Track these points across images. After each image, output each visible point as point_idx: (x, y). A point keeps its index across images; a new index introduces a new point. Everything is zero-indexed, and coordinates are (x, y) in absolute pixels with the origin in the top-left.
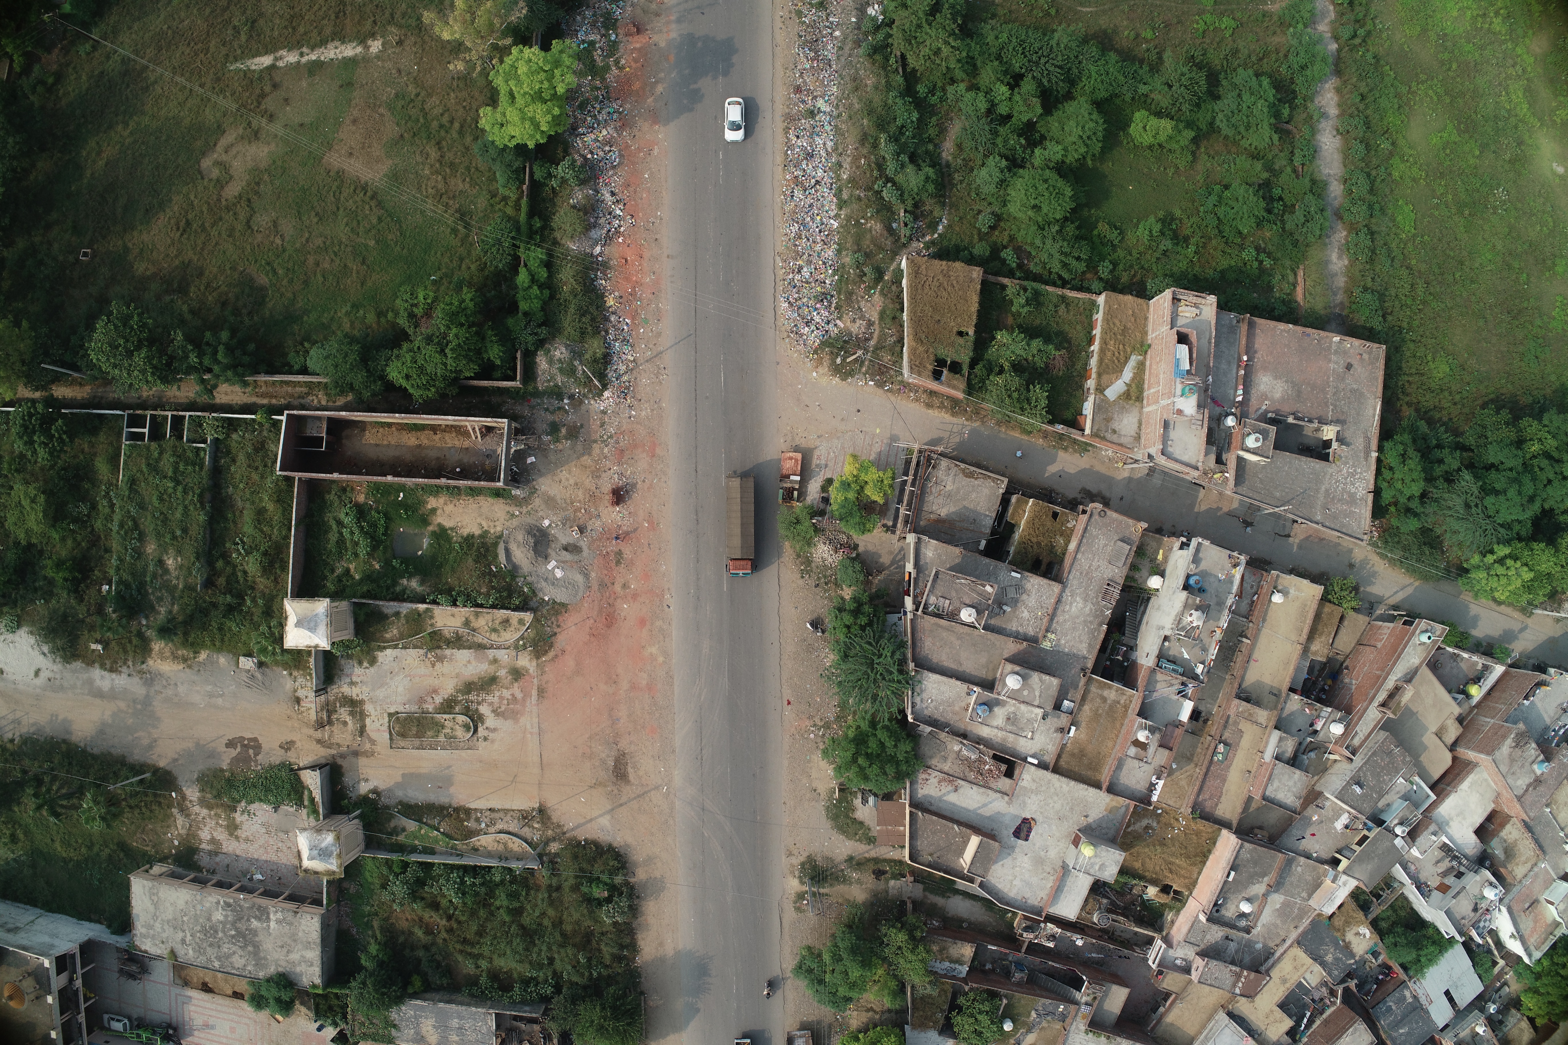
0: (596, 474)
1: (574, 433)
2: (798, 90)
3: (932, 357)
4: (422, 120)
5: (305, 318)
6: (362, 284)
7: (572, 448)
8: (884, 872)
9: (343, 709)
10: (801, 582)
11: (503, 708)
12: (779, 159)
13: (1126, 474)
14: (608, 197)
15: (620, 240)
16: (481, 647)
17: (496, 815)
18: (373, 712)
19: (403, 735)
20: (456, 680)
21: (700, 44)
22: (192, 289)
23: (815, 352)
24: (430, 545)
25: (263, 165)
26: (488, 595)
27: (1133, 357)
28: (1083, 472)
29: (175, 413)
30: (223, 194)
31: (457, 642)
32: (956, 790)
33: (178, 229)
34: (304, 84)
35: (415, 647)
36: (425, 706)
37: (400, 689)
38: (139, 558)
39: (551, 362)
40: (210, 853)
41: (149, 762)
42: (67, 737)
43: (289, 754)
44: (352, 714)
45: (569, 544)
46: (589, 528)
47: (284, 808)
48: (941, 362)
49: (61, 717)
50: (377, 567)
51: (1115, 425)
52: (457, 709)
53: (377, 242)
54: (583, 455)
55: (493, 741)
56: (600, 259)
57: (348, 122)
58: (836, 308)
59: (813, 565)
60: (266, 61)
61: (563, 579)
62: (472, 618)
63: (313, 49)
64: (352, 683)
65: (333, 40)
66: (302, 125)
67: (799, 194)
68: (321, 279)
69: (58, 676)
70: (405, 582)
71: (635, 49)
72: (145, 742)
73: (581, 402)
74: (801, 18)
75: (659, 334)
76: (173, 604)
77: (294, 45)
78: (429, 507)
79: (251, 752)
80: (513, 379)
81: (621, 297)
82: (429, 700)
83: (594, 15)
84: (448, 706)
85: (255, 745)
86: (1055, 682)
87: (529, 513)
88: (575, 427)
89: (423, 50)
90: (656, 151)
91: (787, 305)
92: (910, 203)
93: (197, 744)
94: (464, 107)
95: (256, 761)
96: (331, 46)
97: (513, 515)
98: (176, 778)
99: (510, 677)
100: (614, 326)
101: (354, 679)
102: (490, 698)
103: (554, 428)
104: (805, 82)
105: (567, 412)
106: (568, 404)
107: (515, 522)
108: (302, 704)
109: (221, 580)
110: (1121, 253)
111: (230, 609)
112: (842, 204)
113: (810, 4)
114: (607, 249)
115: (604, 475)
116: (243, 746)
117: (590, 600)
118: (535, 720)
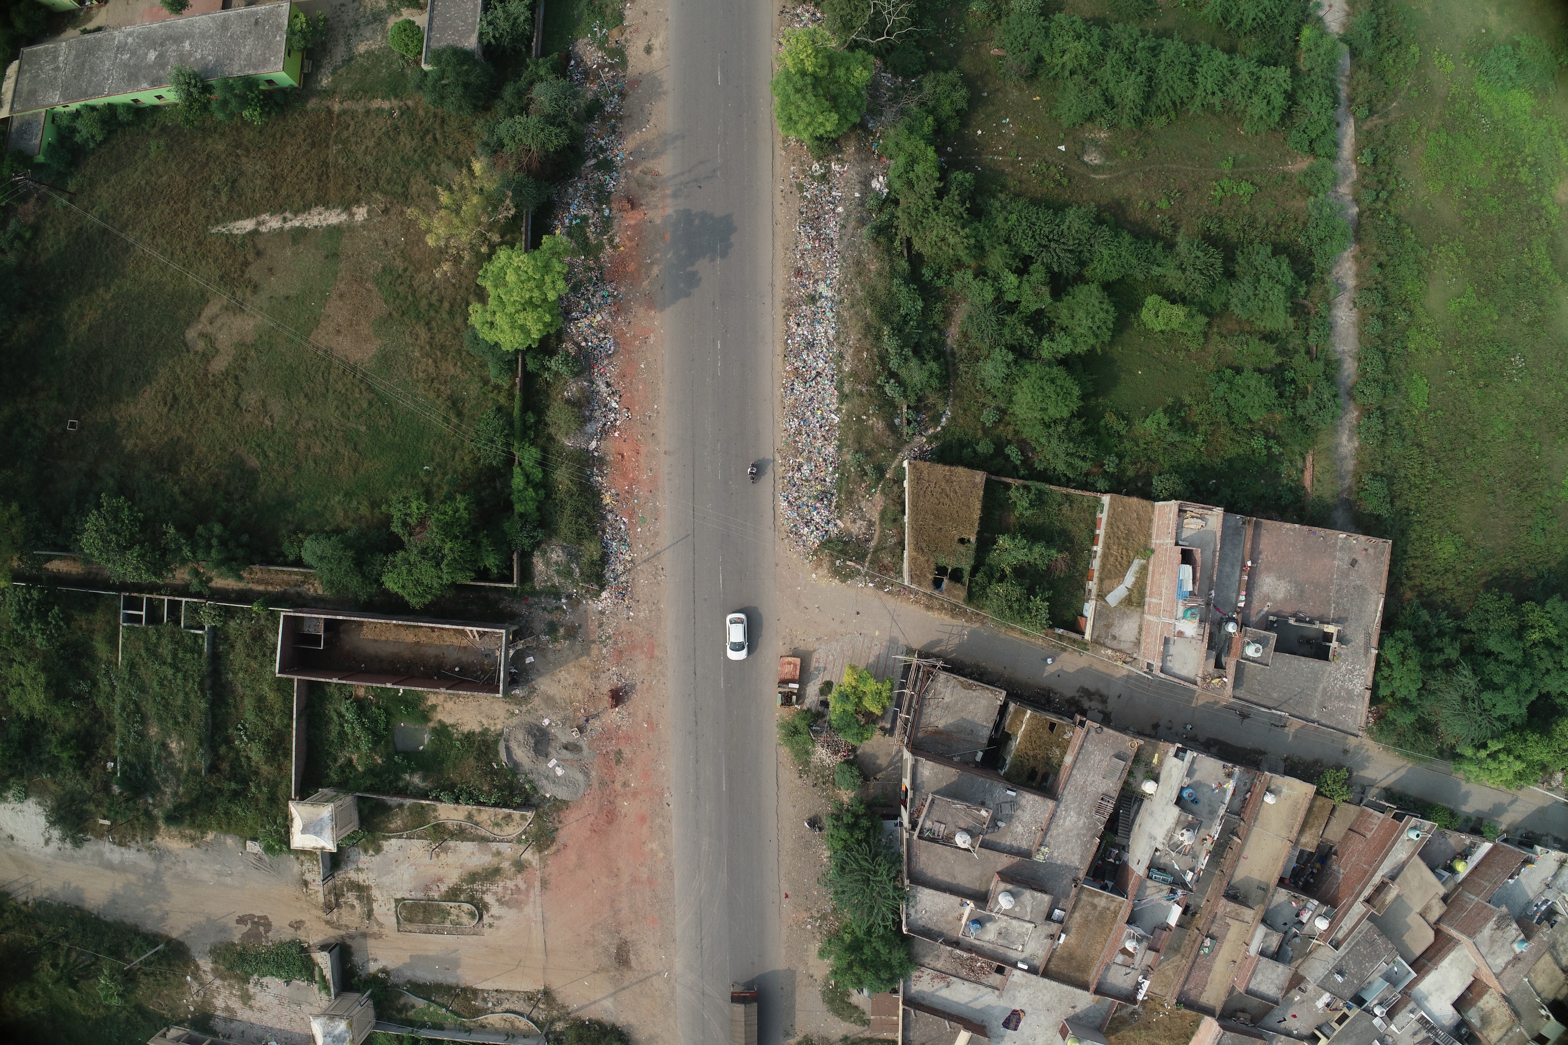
0: (595, 675)
1: (572, 633)
2: (799, 272)
3: (933, 566)
4: (410, 298)
5: (298, 505)
6: (355, 472)
7: (571, 648)
9: (350, 894)
10: (799, 782)
11: (507, 897)
12: (779, 349)
13: (1125, 673)
14: (603, 388)
15: (616, 434)
16: (484, 840)
17: (503, 996)
18: (380, 898)
19: (410, 921)
20: (460, 870)
21: (697, 222)
22: (183, 468)
23: (815, 553)
24: (431, 741)
25: (249, 340)
26: (489, 794)
27: (1136, 561)
28: (1081, 671)
29: (171, 598)
30: (210, 369)
31: (461, 834)
32: (948, 986)
33: (165, 404)
34: (289, 253)
35: (420, 838)
36: (431, 894)
37: (406, 877)
38: (142, 740)
39: (547, 564)
40: (225, 1019)
41: (160, 931)
42: (79, 904)
43: (299, 932)
44: (359, 898)
45: (569, 743)
46: (589, 729)
47: (295, 982)
48: (941, 570)
49: (73, 885)
50: (380, 761)
51: (1115, 631)
52: (462, 897)
53: (369, 428)
54: (582, 655)
55: (498, 928)
56: (596, 454)
57: (334, 297)
58: (836, 508)
59: (811, 766)
60: (248, 225)
61: (564, 777)
62: (475, 812)
63: (296, 214)
64: (358, 870)
65: (316, 205)
66: (287, 298)
67: (799, 387)
68: (313, 465)
70: (407, 777)
71: (629, 226)
72: (158, 914)
73: (579, 602)
74: (801, 192)
75: (657, 534)
76: (178, 786)
77: (277, 209)
78: (429, 703)
79: (261, 929)
80: (511, 581)
81: (618, 495)
82: (435, 888)
83: (586, 187)
84: (453, 894)
85: (265, 923)
86: (1045, 898)
88: (573, 627)
90: (652, 340)
91: (786, 504)
92: (913, 398)
93: (208, 919)
94: (454, 285)
95: (267, 937)
96: (314, 211)
97: (513, 713)
98: (189, 949)
99: (513, 870)
100: (611, 525)
101: (360, 866)
102: (494, 888)
103: (552, 628)
104: (806, 264)
105: (564, 612)
106: (566, 604)
107: (515, 721)
108: (310, 887)
109: (225, 766)
110: (1128, 444)
111: (236, 794)
112: (843, 397)
113: (812, 176)
114: (603, 444)
115: (603, 675)
116: (254, 923)
117: (590, 797)
118: (539, 910)
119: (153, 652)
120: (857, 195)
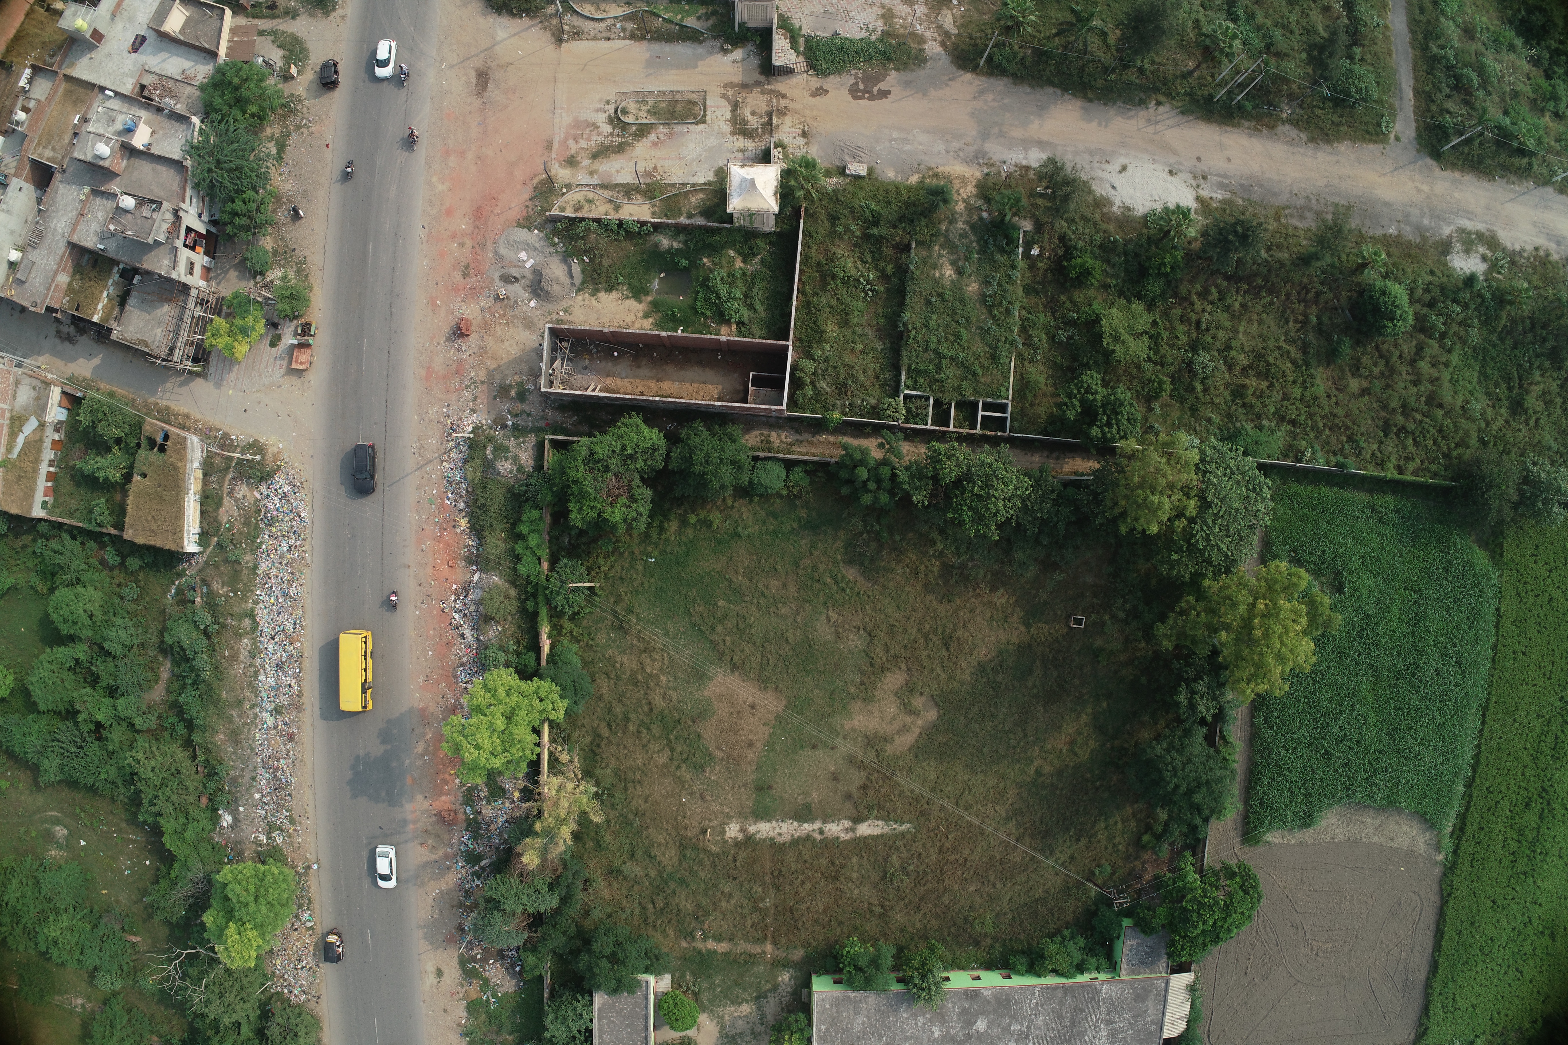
0: (482, 351)
1: (503, 391)
2: (291, 737)
3: (167, 453)
4: (672, 737)
5: (795, 526)
6: (731, 559)
7: (505, 377)
8: (268, 7)
9: (755, 126)
10: (307, 253)
11: (588, 130)
12: (307, 664)
13: (41, 358)
14: (468, 633)
15: (455, 586)
16: (605, 186)
17: (605, 35)
18: (722, 124)
19: (691, 103)
20: (633, 155)
21: (383, 794)
22: (936, 569)
23: (279, 467)
24: (651, 283)
25: (858, 705)
26: (588, 230)
27: (15, 456)
28: (73, 360)
29: (944, 429)
30: (906, 677)
31: (629, 191)
32: (183, 70)
33: (958, 639)
34: (814, 795)
35: (673, 185)
36: (666, 130)
37: (691, 146)
38: (987, 277)
39: (516, 459)
41: (984, 78)
42: (1087, 104)
43: (818, 85)
44: (745, 122)
45: (512, 283)
46: (492, 299)
47: (827, 35)
48: (162, 449)
49: (1095, 124)
52: (634, 128)
53: (716, 603)
54: (494, 369)
55: (601, 100)
56: (474, 568)
57: (759, 744)
58: (260, 510)
59: (295, 269)
60: (865, 829)
61: (519, 250)
62: (612, 213)
63: (808, 838)
64: (743, 151)
65: (784, 844)
66: (814, 747)
67: (289, 626)
68: (779, 567)
69: (1096, 165)
70: (676, 245)
71: (447, 794)
72: (989, 97)
73: (495, 422)
74: (291, 816)
75: (418, 488)
76: (947, 230)
77: (830, 844)
78: (650, 320)
79: (861, 86)
80: (552, 441)
81: (454, 527)
82: (661, 137)
83: (490, 837)
84: (643, 130)
85: (855, 93)
86: (77, 155)
87: (550, 313)
88: (501, 397)
89: (676, 819)
90: (421, 679)
91: (303, 515)
92: (189, 611)
93: (925, 94)
94: (625, 747)
95: (856, 77)
96: (787, 838)
97: (566, 311)
98: (952, 62)
99: (578, 159)
100: (461, 497)
101: (740, 155)
102: (600, 139)
103: (522, 396)
104: (285, 745)
105: (509, 412)
106: (508, 420)
107: (564, 304)
108: (800, 132)
109: (888, 252)
110: (30, 564)
111: (876, 223)
112: (251, 615)
113: (282, 830)
114: (468, 577)
115: (476, 350)
116: (870, 92)
117: (496, 232)
118: (557, 120)
119: (968, 372)
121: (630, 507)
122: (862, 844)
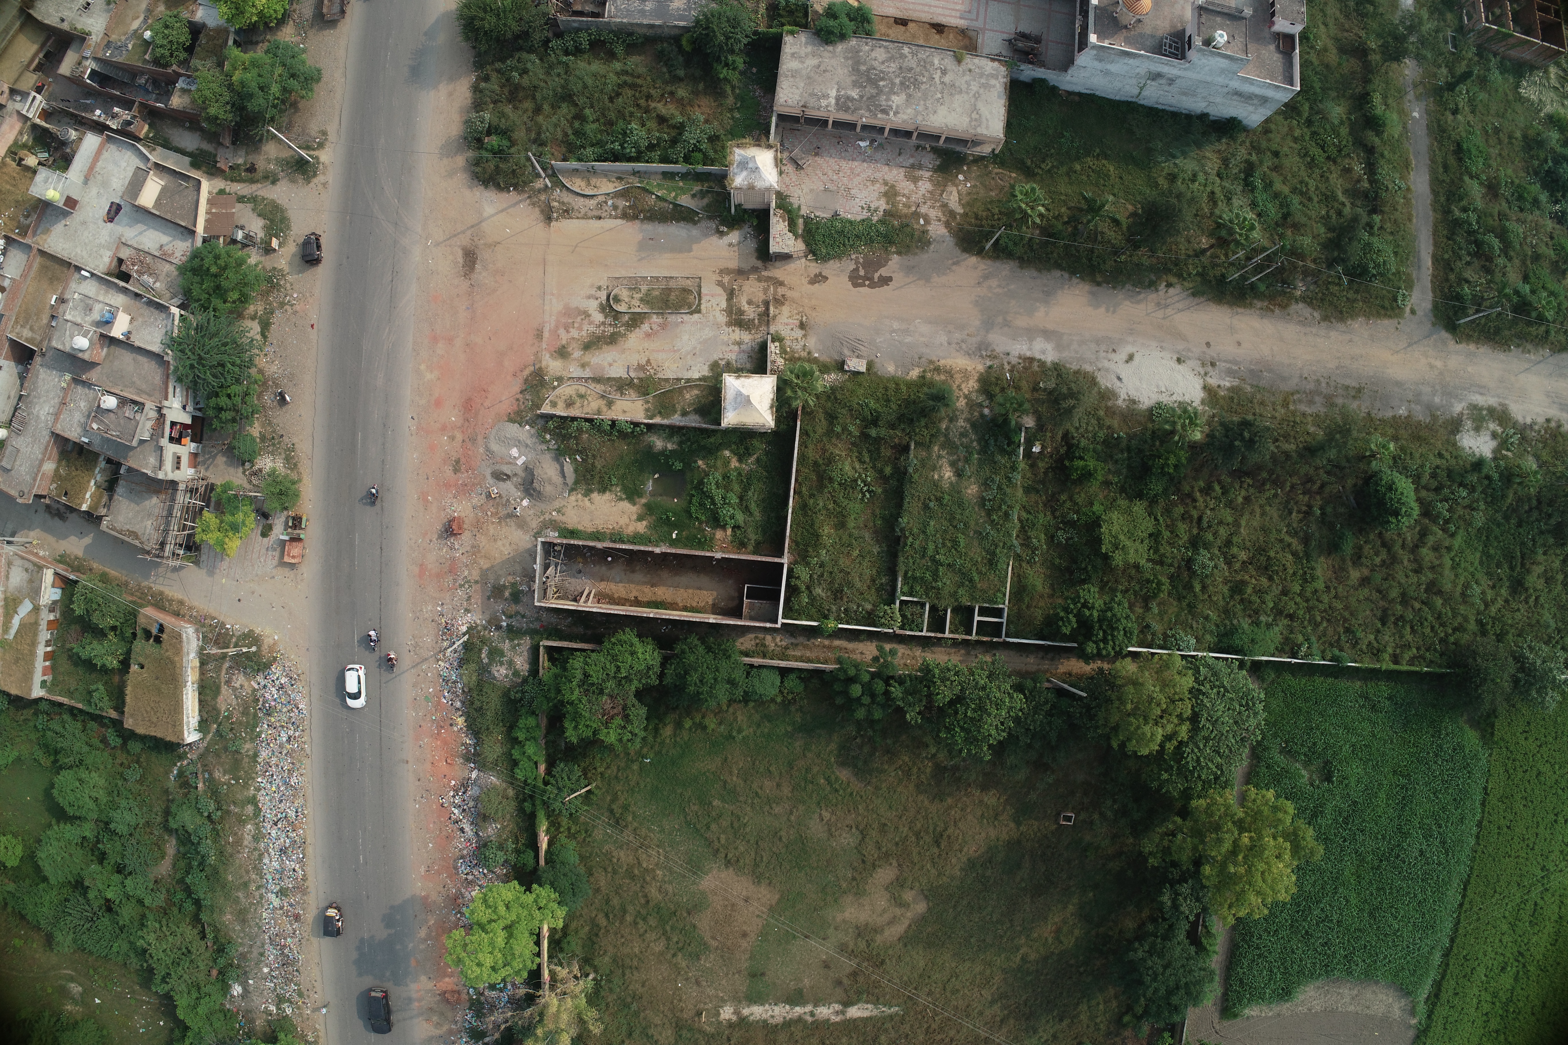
0: (475, 550)
1: (497, 591)
2: (297, 917)
3: (163, 645)
4: (668, 928)
5: (789, 729)
6: (726, 760)
7: (498, 577)
8: (247, 171)
9: (751, 317)
10: (295, 440)
11: (579, 319)
12: (310, 850)
13: (31, 533)
14: (467, 828)
15: (453, 782)
16: (597, 380)
17: (596, 213)
18: (718, 314)
19: (686, 291)
20: (626, 346)
21: (388, 974)
22: (928, 770)
23: (275, 659)
24: (644, 484)
25: (849, 899)
26: (580, 431)
27: (11, 637)
28: (65, 536)
29: (940, 635)
30: (896, 871)
31: (622, 385)
32: (161, 246)
33: (949, 837)
34: (807, 982)
35: (667, 380)
36: (660, 321)
37: (685, 337)
38: (987, 479)
39: (511, 663)
40: (920, 167)
41: (989, 262)
42: (1095, 289)
43: (817, 271)
44: (741, 312)
45: (504, 480)
46: (484, 496)
47: (827, 215)
48: (158, 640)
49: (1102, 310)
50: (700, 463)
51: (26, 576)
52: (627, 317)
53: (710, 803)
54: (488, 569)
55: (592, 286)
56: (472, 766)
57: (752, 935)
58: (258, 700)
59: (283, 456)
60: (855, 1012)
61: (510, 447)
62: (605, 409)
63: (800, 1020)
64: (739, 343)
65: (776, 1026)
66: (806, 938)
67: (292, 814)
68: (773, 769)
69: (1103, 354)
70: (670, 446)
71: (450, 977)
72: (994, 283)
73: (489, 622)
74: (299, 990)
75: (415, 685)
76: (947, 429)
77: (821, 1026)
78: (644, 523)
79: (862, 273)
81: (451, 725)
82: (655, 327)
84: (636, 320)
85: (855, 280)
86: (54, 344)
87: (543, 513)
88: (495, 597)
89: (672, 1003)
90: (423, 869)
91: (301, 707)
92: (192, 796)
93: (928, 280)
94: (622, 936)
95: (857, 263)
96: (779, 1020)
97: (559, 511)
98: (956, 244)
99: (570, 349)
100: (458, 696)
101: (736, 348)
102: (592, 329)
103: (516, 597)
104: (291, 925)
105: (504, 613)
106: (502, 620)
107: (557, 504)
108: (797, 323)
109: (886, 452)
110: (33, 737)
111: (875, 422)
112: (254, 801)
113: (291, 1002)
114: (466, 774)
115: (468, 549)
116: (870, 279)
117: (486, 426)
118: (547, 308)
119: (965, 577)
120: (251, 982)
121: (624, 727)
122: (852, 1026)
